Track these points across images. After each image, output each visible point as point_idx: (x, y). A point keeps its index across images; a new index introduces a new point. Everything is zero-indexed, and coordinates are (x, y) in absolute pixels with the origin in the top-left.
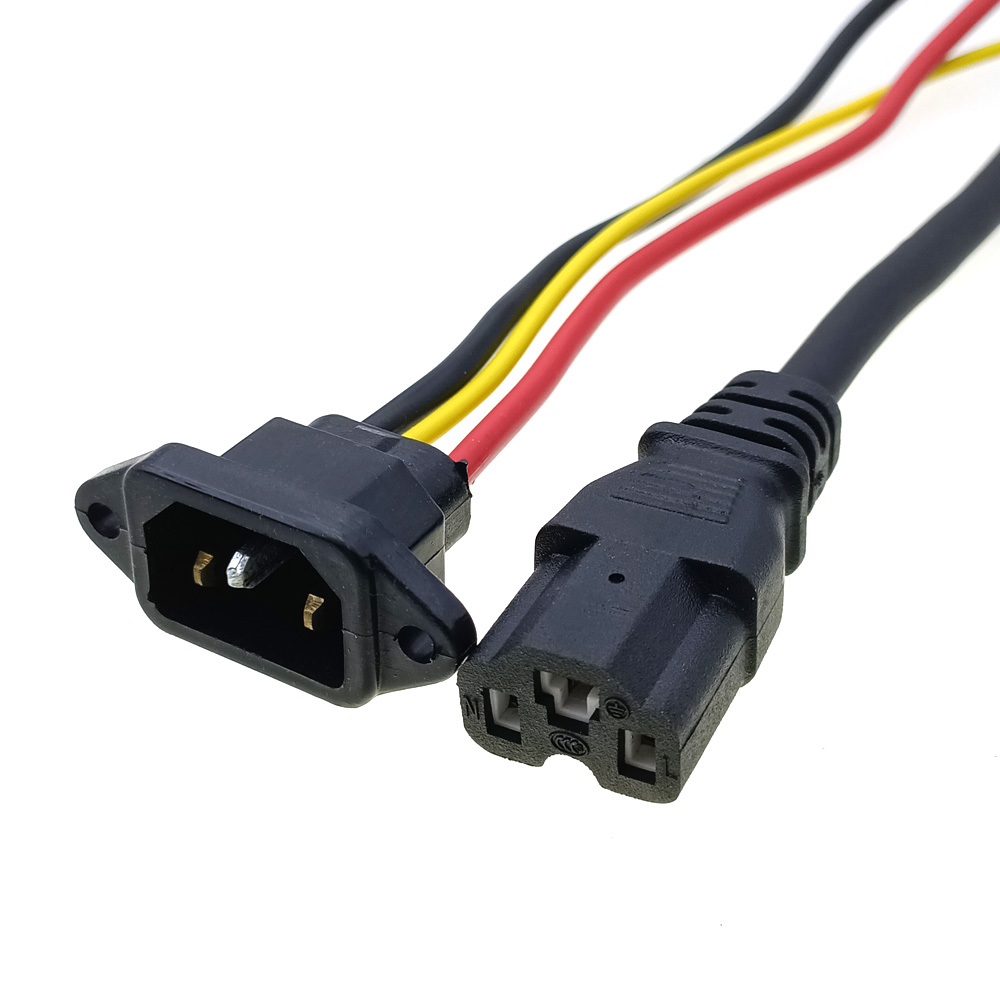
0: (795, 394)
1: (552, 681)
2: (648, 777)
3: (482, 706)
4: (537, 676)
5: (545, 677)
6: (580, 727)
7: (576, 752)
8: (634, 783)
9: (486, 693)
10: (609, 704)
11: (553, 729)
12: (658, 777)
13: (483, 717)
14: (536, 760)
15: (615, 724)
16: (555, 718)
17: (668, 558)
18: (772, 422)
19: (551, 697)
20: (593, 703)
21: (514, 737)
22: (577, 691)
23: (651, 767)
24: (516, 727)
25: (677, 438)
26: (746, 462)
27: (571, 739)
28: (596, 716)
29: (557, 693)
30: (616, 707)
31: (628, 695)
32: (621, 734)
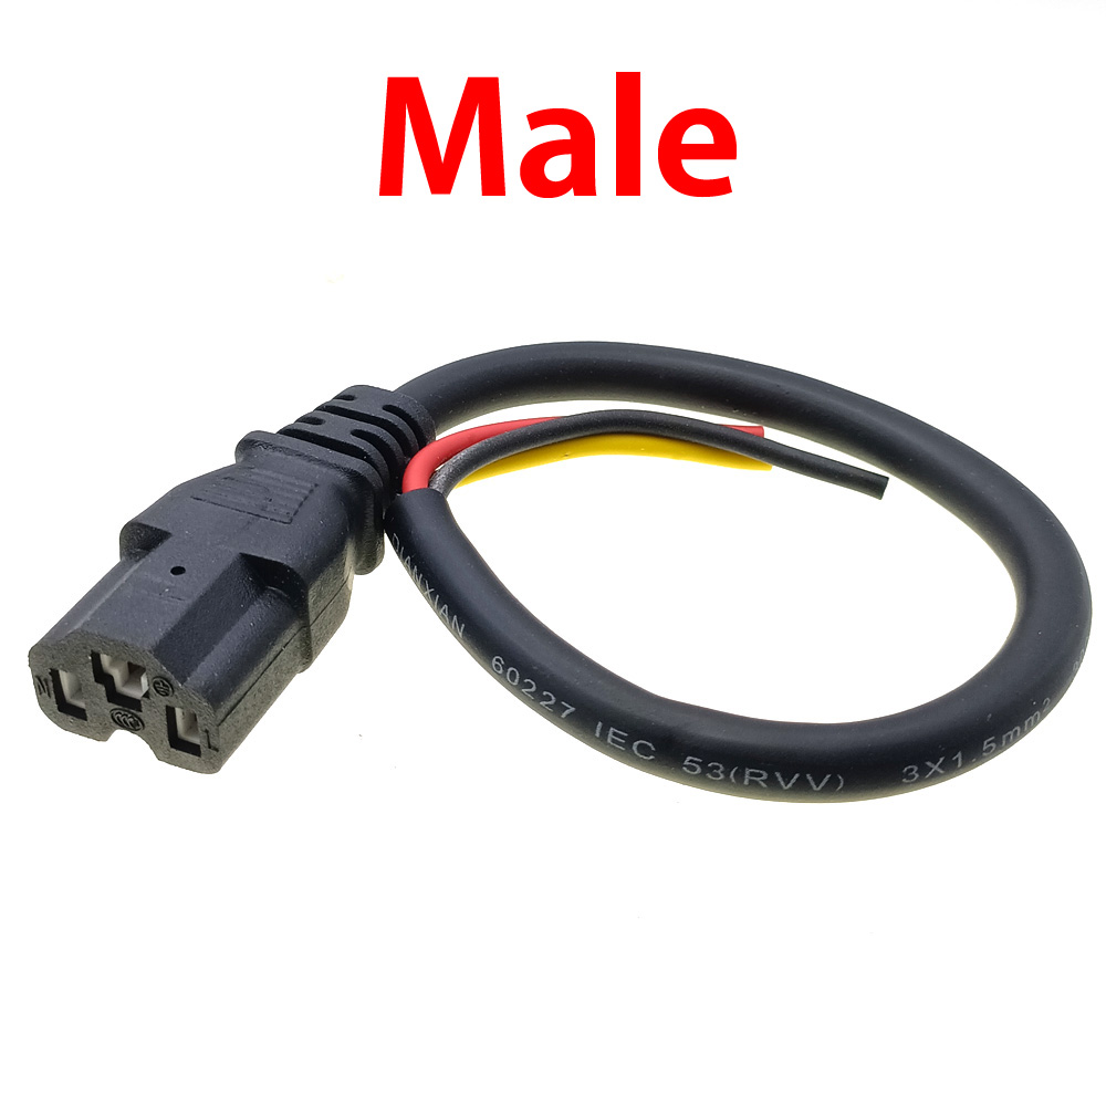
0: (388, 408)
2: (194, 750)
3: (51, 685)
4: (96, 658)
5: (105, 660)
6: (134, 704)
7: (135, 726)
8: (184, 755)
9: (55, 674)
10: (156, 683)
12: (203, 750)
13: (53, 696)
14: (102, 734)
15: (161, 702)
17: (228, 553)
18: (357, 433)
19: (111, 678)
21: (79, 714)
22: (134, 671)
23: (196, 740)
24: (81, 704)
25: (267, 445)
26: (324, 470)
27: (128, 714)
28: (147, 695)
29: (117, 674)
30: (162, 686)
31: (169, 675)
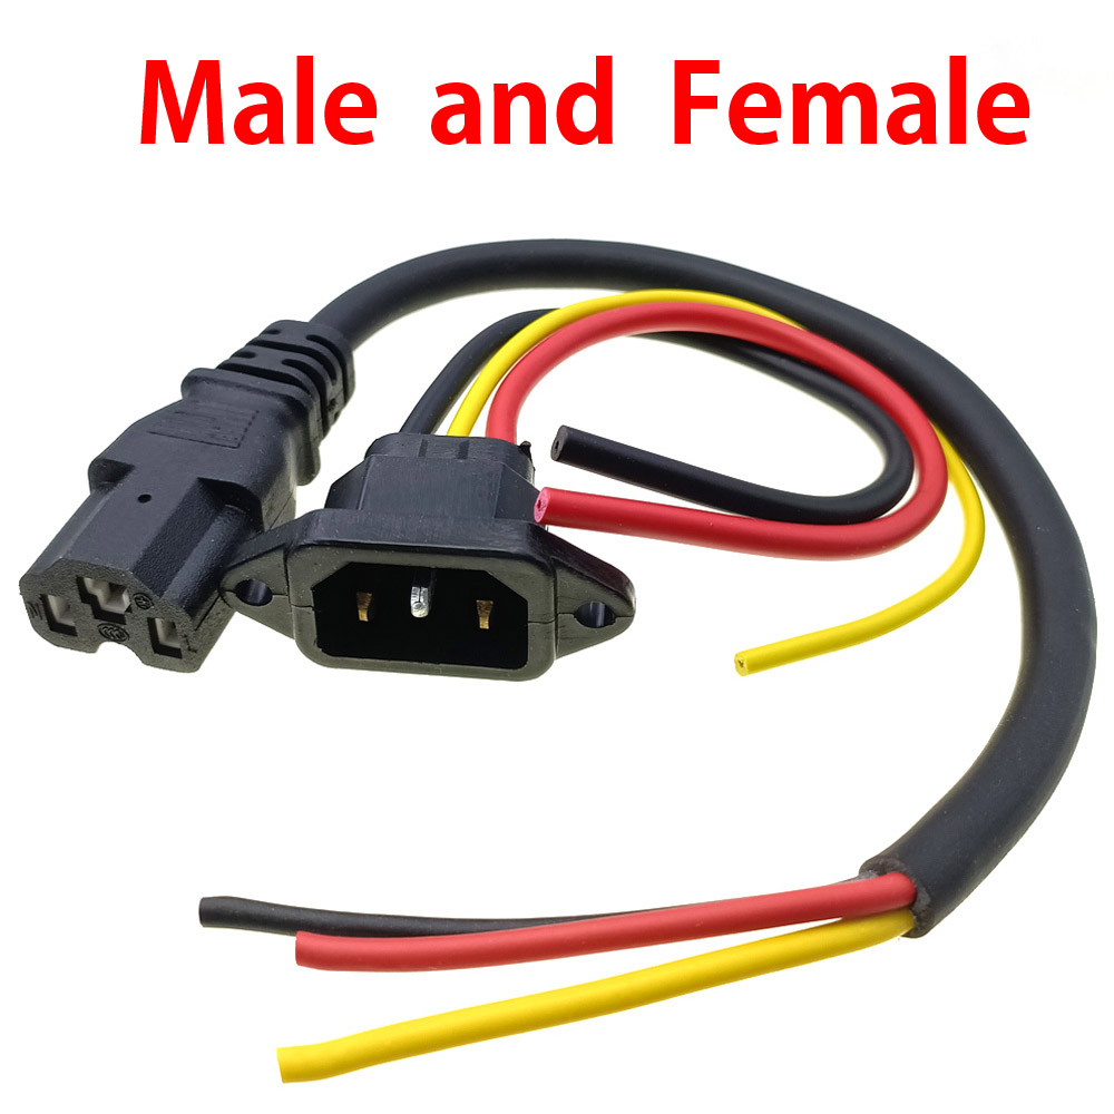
1: (95, 584)
11: (99, 622)
16: (99, 613)
20: (125, 598)
32: (151, 623)
